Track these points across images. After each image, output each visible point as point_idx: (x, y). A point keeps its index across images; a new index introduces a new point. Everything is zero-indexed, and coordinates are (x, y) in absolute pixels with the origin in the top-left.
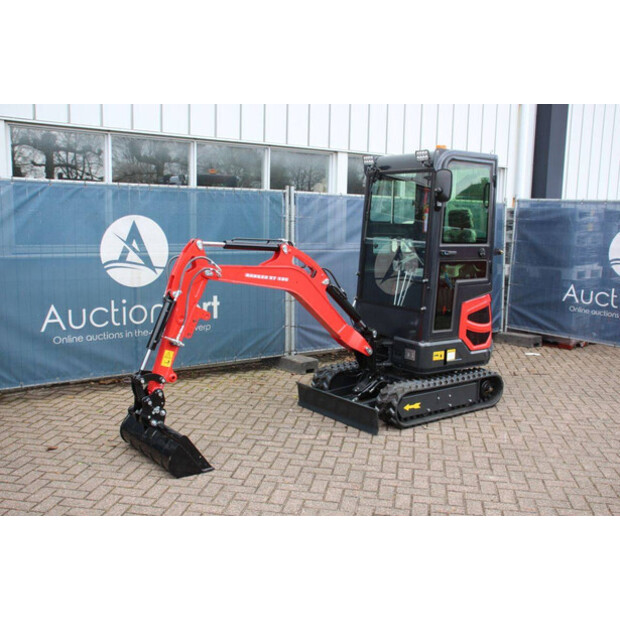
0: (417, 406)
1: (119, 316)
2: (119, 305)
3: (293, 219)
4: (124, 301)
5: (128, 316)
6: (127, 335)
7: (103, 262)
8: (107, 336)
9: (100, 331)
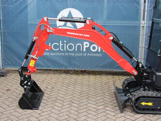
0: (150, 104)
1: (63, 47)
2: (63, 43)
3: (146, 10)
4: (65, 41)
5: (66, 47)
6: (66, 54)
7: (58, 26)
8: (58, 54)
9: (56, 52)
